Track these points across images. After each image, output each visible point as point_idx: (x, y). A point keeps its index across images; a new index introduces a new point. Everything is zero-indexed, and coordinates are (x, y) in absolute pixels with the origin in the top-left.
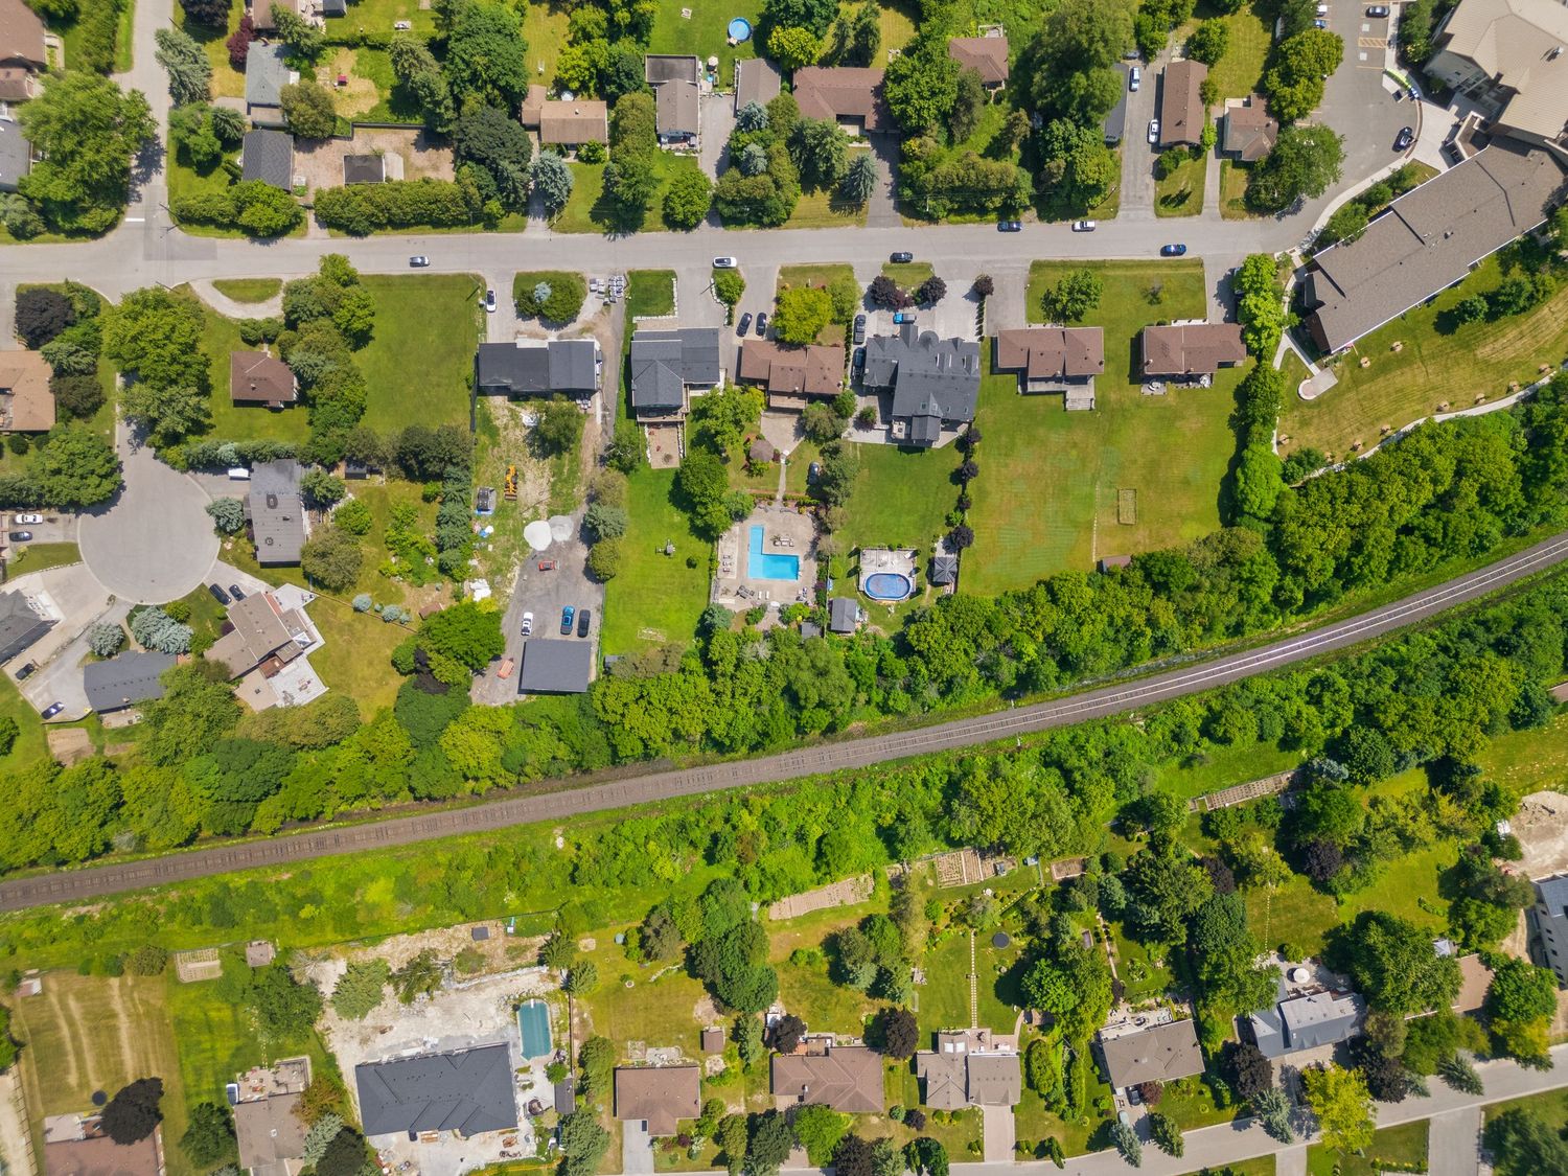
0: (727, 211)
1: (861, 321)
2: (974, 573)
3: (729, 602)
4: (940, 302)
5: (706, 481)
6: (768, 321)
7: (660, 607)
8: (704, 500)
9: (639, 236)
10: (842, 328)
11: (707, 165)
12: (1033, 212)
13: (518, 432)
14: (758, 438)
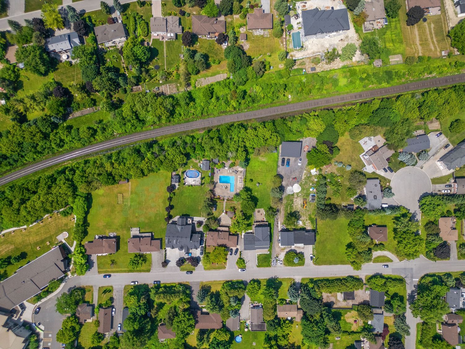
0: (242, 285)
1: (201, 253)
2: (166, 178)
3: (240, 169)
4: (178, 260)
5: (247, 205)
6: (229, 253)
7: (260, 167)
8: (248, 199)
9: (268, 278)
10: (207, 251)
11: (248, 299)
12: (150, 287)
13: (303, 219)
14: (232, 218)
